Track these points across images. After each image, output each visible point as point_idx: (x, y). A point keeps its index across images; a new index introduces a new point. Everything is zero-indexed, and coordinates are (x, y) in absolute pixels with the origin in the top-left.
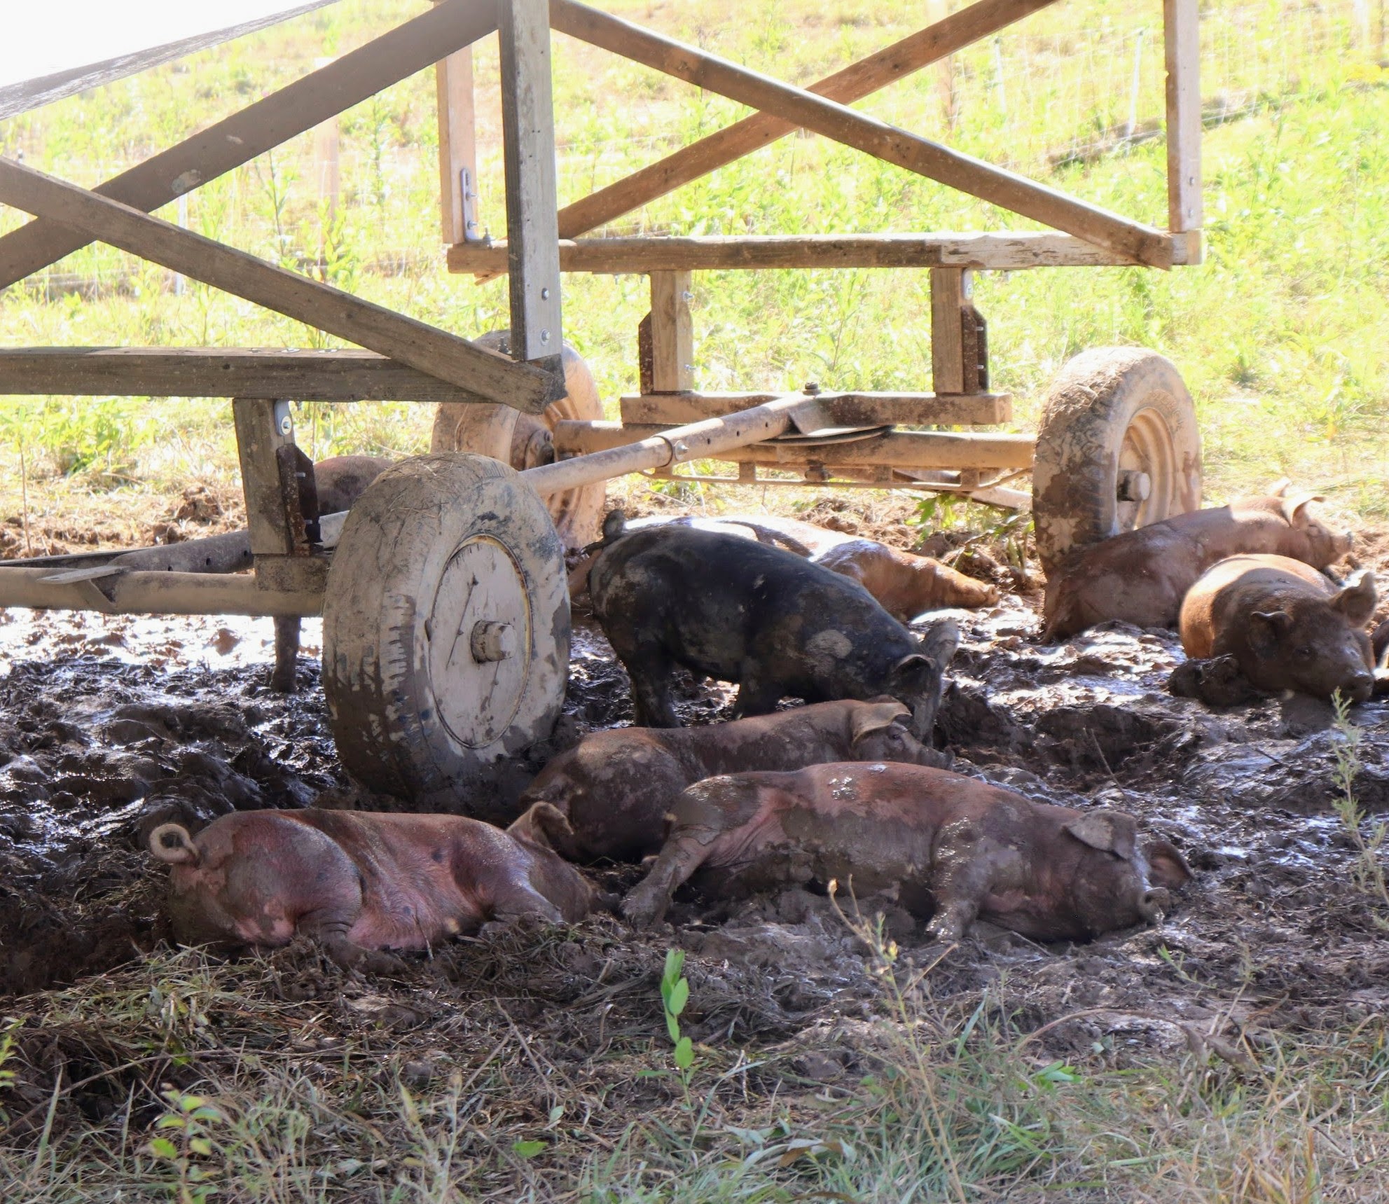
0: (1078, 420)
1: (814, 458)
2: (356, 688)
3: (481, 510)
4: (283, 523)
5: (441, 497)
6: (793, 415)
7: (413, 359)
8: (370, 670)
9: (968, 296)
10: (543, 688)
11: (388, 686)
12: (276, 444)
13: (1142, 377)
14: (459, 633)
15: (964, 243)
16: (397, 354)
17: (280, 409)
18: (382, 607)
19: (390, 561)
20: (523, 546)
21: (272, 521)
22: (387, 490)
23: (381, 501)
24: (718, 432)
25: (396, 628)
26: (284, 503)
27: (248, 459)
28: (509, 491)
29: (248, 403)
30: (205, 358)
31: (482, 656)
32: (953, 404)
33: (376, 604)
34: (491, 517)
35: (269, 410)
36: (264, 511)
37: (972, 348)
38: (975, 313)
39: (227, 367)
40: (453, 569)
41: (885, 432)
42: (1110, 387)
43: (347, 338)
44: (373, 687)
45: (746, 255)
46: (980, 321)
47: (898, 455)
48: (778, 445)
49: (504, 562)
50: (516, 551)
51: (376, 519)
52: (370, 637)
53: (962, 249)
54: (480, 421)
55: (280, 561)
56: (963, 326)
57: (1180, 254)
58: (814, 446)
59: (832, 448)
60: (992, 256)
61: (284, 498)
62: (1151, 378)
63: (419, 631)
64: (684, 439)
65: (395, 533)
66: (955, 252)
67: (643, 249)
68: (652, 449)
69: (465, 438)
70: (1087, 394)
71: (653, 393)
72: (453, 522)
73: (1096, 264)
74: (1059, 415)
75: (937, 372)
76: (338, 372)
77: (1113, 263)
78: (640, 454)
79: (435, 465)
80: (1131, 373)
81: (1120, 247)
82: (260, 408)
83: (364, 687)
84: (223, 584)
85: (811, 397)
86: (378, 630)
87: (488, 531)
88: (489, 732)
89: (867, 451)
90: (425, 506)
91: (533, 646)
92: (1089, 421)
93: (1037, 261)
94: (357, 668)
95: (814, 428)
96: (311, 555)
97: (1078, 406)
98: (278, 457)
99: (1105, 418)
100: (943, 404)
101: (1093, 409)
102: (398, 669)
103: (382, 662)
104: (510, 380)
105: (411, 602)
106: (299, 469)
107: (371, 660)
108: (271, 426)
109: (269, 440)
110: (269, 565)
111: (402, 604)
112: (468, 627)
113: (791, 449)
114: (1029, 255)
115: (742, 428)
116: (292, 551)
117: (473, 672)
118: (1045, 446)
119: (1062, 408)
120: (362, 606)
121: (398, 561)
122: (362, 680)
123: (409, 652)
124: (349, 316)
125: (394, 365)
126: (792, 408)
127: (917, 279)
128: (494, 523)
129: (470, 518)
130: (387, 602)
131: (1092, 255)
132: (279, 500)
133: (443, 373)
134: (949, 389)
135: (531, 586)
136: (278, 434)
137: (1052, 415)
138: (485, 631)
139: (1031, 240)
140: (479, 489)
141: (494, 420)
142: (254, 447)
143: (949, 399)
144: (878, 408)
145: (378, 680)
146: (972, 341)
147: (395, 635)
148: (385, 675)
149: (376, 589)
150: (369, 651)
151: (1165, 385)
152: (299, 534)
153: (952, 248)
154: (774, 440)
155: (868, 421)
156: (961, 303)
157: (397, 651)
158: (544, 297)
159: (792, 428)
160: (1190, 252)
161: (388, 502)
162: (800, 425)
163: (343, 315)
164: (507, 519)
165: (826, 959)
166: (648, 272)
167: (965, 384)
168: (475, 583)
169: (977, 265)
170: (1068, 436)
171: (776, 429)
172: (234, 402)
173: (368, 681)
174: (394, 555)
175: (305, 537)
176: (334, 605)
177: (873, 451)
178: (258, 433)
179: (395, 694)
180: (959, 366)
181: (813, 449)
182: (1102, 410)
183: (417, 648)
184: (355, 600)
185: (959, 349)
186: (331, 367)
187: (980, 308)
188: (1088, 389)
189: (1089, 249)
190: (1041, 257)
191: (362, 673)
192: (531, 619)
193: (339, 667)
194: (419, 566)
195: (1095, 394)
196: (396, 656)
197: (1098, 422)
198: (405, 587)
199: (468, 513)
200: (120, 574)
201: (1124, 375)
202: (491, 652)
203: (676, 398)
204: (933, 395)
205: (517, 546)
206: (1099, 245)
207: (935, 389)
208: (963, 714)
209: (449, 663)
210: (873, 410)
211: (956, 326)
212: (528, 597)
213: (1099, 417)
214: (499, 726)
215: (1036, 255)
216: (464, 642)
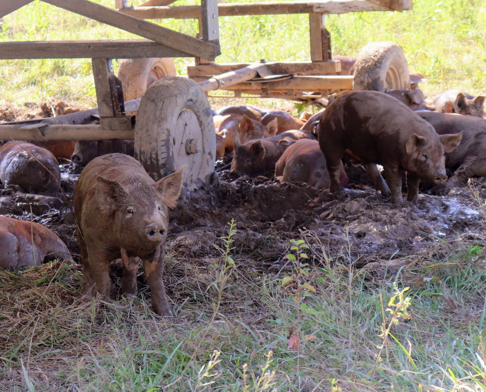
0: (370, 69)
1: (264, 87)
2: (149, 163)
3: (189, 98)
4: (111, 105)
5: (176, 92)
6: (258, 71)
7: (164, 41)
8: (154, 156)
9: (324, 24)
10: (208, 164)
11: (161, 162)
12: (109, 75)
13: (392, 53)
14: (182, 143)
15: (322, 4)
16: (158, 40)
17: (110, 62)
18: (158, 133)
19: (160, 116)
20: (201, 111)
21: (107, 104)
22: (155, 90)
23: (154, 95)
24: (234, 77)
25: (163, 140)
26: (112, 97)
27: (98, 82)
28: (197, 90)
29: (98, 60)
30: (81, 44)
31: (189, 152)
32: (319, 65)
33: (156, 132)
34: (191, 100)
35: (106, 62)
36: (104, 100)
37: (326, 44)
38: (326, 31)
39: (90, 47)
40: (180, 120)
41: (292, 77)
42: (381, 56)
43: (138, 34)
44: (155, 162)
45: (237, 10)
46: (328, 34)
47: (297, 85)
48: (253, 83)
49: (195, 117)
50: (198, 114)
51: (153, 101)
52: (154, 144)
53: (322, 6)
54: (136, 76)
55: (110, 119)
56: (322, 36)
57: (406, 6)
58: (265, 83)
59: (272, 83)
60: (333, 9)
61: (112, 95)
62: (394, 53)
63: (171, 142)
64: (223, 79)
65: (161, 106)
66: (319, 7)
67: (195, 9)
68: (212, 83)
69: (130, 82)
70: (373, 59)
71: (200, 64)
72: (181, 101)
73: (374, 10)
74: (363, 67)
75: (313, 53)
76: (133, 47)
77: (380, 10)
78: (208, 85)
79: (172, 81)
80: (388, 51)
81: (383, 4)
82: (102, 61)
83: (152, 162)
84: (87, 128)
85: (263, 64)
86: (157, 141)
87: (189, 106)
88: (191, 180)
89: (285, 84)
90: (171, 96)
91: (204, 148)
92: (374, 69)
93: (351, 10)
94: (149, 156)
95: (266, 76)
96: (122, 116)
97: (370, 64)
98: (110, 80)
99: (380, 68)
100: (315, 65)
101: (375, 65)
102: (164, 155)
103: (159, 153)
104: (202, 48)
105: (168, 131)
106: (118, 85)
107: (154, 152)
108: (107, 68)
109: (106, 74)
110: (106, 121)
111: (165, 131)
112: (184, 141)
113: (256, 83)
114: (348, 8)
115: (241, 75)
116: (115, 115)
117: (186, 158)
118: (358, 79)
119: (363, 65)
120: (150, 133)
121: (163, 116)
122: (151, 160)
123: (168, 149)
124: (139, 26)
125: (157, 44)
126: (257, 68)
127: (304, 17)
128: (192, 103)
129: (185, 100)
130: (160, 131)
131: (372, 7)
132: (110, 96)
133: (176, 46)
134: (317, 59)
135: (203, 127)
136: (109, 71)
137: (360, 67)
138: (191, 142)
139: (348, 2)
140: (188, 90)
141: (141, 75)
142: (100, 77)
143: (317, 63)
144: (289, 67)
145: (157, 160)
146: (326, 41)
147: (163, 143)
148: (160, 158)
149: (155, 126)
150: (153, 149)
151: (399, 56)
152: (117, 108)
153: (317, 6)
154: (251, 80)
155: (286, 72)
156: (321, 27)
157: (164, 149)
158: (213, 18)
159: (258, 76)
160: (410, 5)
161: (157, 94)
162: (261, 74)
163: (137, 26)
164: (196, 101)
165: (357, 245)
166: (197, 18)
167: (323, 58)
168: (186, 125)
169: (328, 12)
170: (367, 75)
171: (252, 76)
172: (92, 60)
173: (153, 160)
174: (161, 114)
175: (120, 110)
176: (140, 132)
177: (287, 84)
178: (102, 71)
179: (164, 165)
180: (321, 51)
181: (264, 84)
182: (379, 65)
183: (171, 148)
184: (147, 131)
185: (321, 44)
186: (131, 46)
187: (329, 29)
188: (373, 57)
189: (371, 5)
190: (352, 9)
191: (151, 157)
192: (203, 139)
193: (142, 155)
194: (170, 117)
195: (376, 59)
196: (164, 151)
197: (378, 70)
198: (166, 125)
199: (185, 98)
200: (47, 126)
201: (386, 52)
202: (193, 150)
203: (209, 66)
204: (311, 62)
205: (198, 112)
206: (375, 3)
207: (312, 59)
208: (354, 173)
209: (179, 154)
210: (288, 68)
211: (319, 35)
212: (202, 130)
213: (377, 67)
214: (194, 178)
215: (350, 8)
216: (183, 147)
